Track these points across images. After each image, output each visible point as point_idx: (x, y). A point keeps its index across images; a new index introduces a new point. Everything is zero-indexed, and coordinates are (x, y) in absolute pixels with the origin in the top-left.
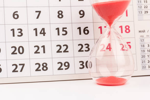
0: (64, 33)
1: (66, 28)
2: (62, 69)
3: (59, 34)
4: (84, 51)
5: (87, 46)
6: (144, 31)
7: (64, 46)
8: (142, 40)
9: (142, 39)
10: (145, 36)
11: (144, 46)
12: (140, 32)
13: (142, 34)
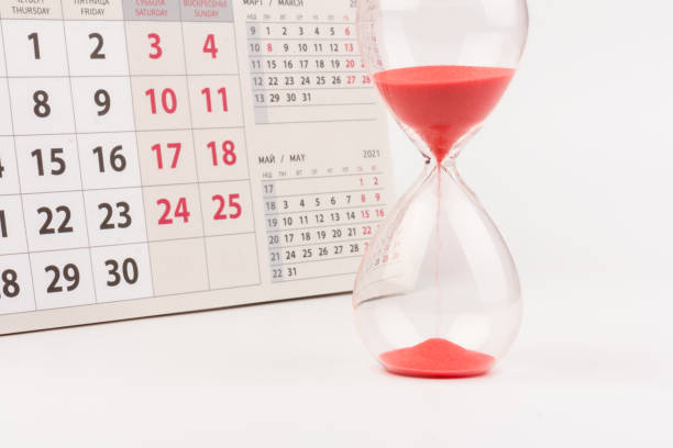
0: (57, 166)
1: (60, 151)
2: (60, 289)
3: (41, 173)
4: (116, 225)
5: (122, 209)
6: (272, 160)
7: (59, 209)
8: (269, 188)
9: (268, 184)
10: (276, 176)
11: (273, 206)
12: (261, 160)
13: (267, 167)
